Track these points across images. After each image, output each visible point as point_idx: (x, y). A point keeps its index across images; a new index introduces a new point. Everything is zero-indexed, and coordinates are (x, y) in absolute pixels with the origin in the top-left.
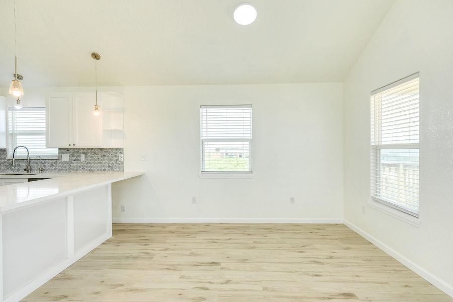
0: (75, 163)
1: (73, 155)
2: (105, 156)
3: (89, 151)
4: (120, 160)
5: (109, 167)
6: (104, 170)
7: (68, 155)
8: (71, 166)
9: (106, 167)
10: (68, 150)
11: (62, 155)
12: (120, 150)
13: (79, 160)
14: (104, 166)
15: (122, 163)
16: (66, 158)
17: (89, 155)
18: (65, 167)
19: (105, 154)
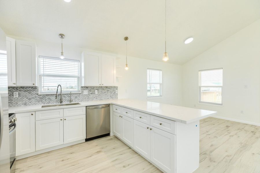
0: (91, 96)
1: (90, 91)
2: (108, 91)
3: (100, 88)
4: (116, 93)
5: (111, 97)
6: (108, 99)
7: (87, 91)
8: (89, 97)
9: (109, 97)
10: (87, 88)
11: (84, 91)
12: (116, 88)
13: (94, 94)
14: (108, 96)
15: (117, 94)
16: (86, 92)
17: (100, 90)
18: (85, 98)
19: (109, 90)
